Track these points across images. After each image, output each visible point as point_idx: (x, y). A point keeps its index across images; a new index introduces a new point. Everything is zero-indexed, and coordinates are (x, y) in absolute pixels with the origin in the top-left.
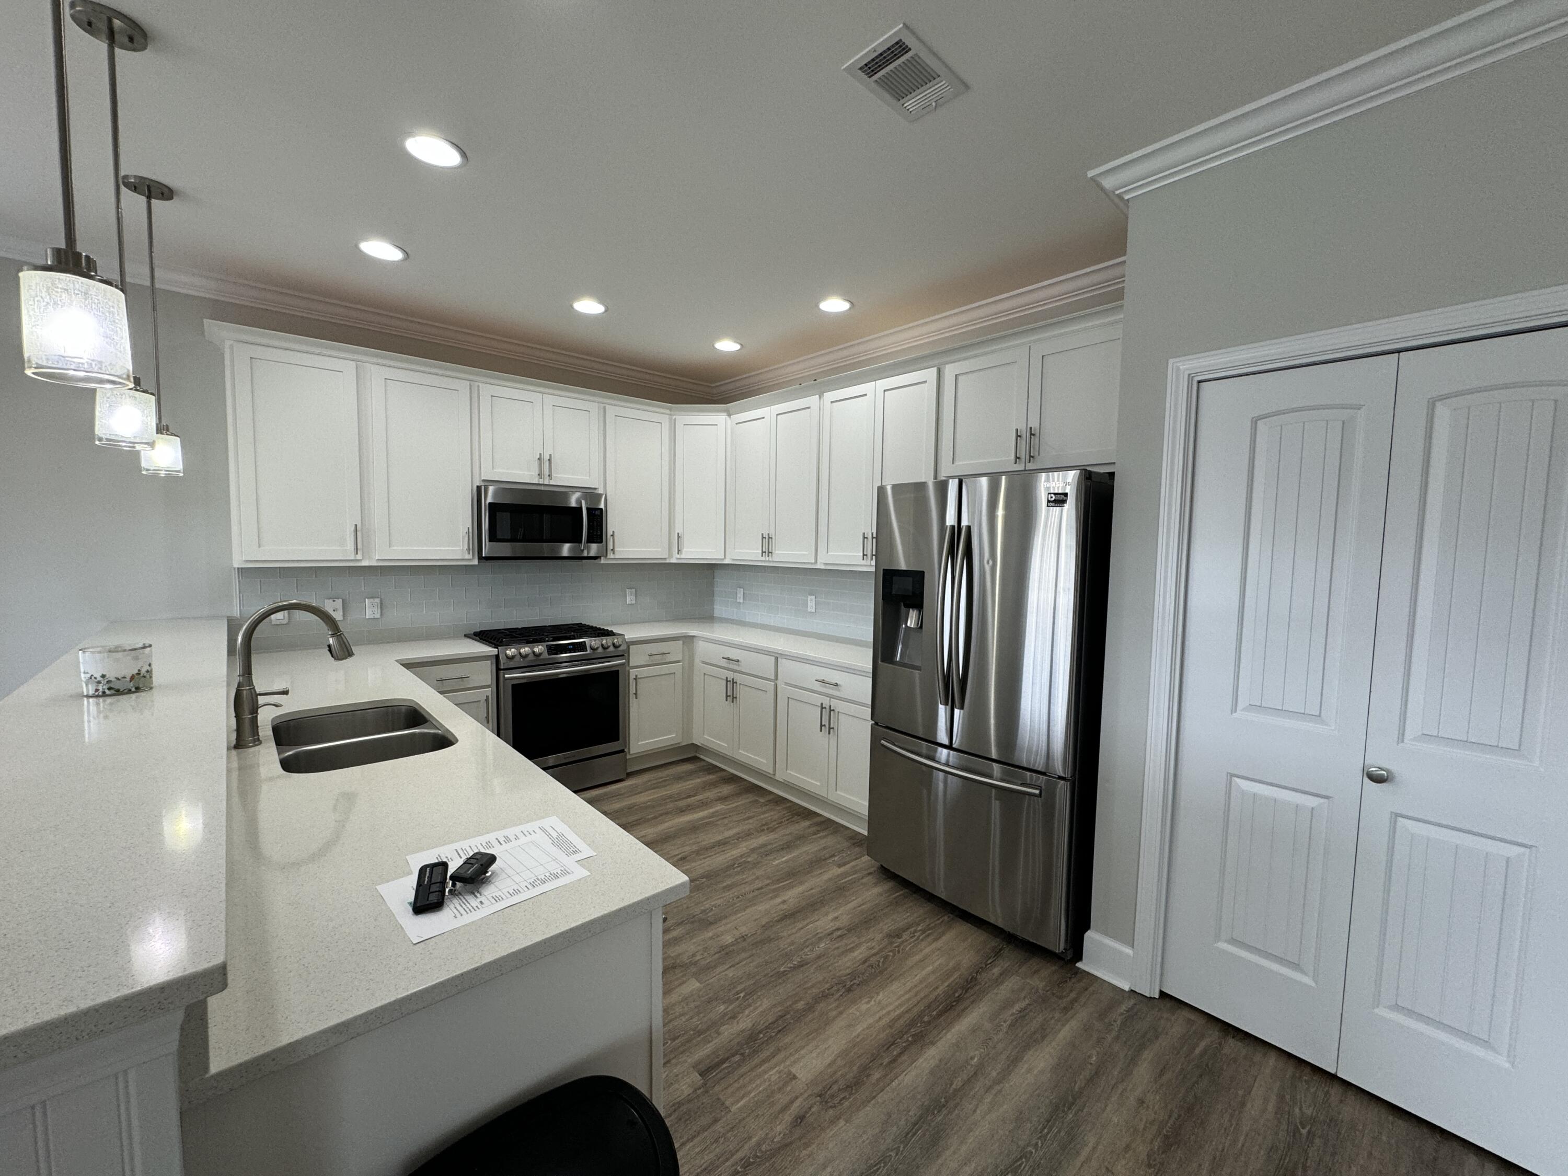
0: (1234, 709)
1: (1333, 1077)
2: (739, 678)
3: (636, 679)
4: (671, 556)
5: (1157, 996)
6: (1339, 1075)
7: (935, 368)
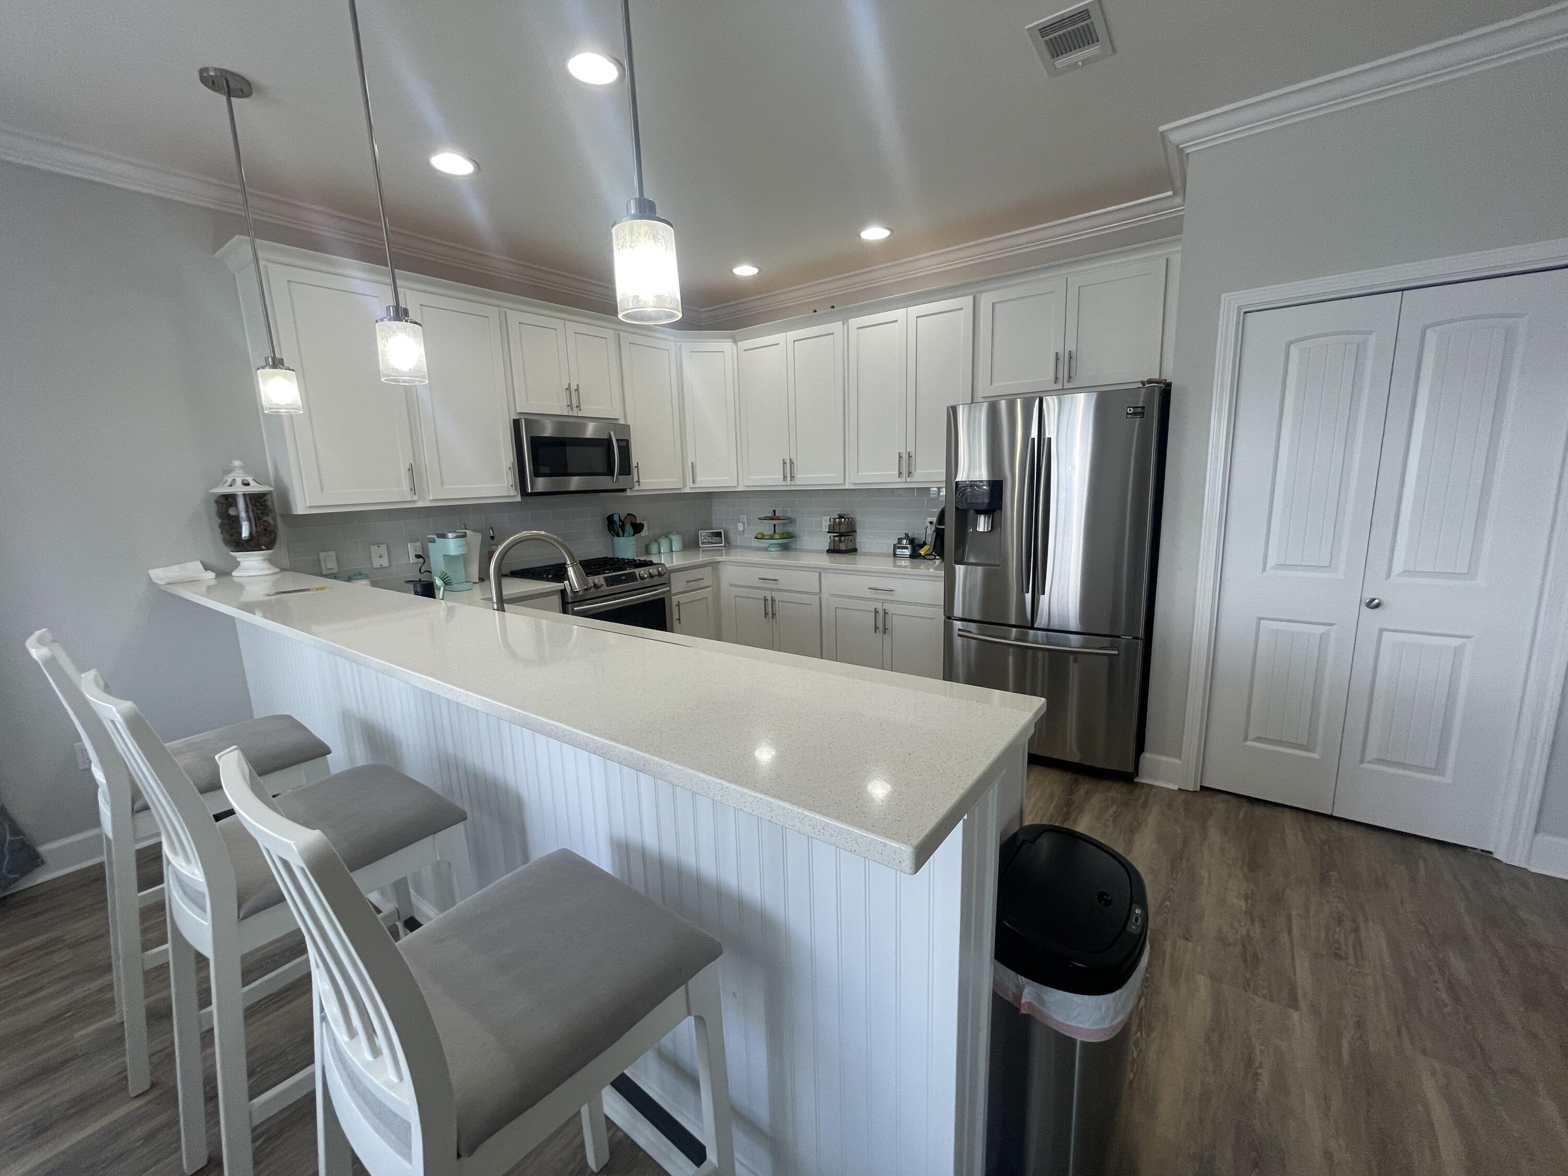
0: (1264, 570)
1: (1331, 817)
2: (776, 595)
3: (678, 605)
4: (685, 486)
5: (1198, 789)
6: (1334, 815)
7: (972, 296)
